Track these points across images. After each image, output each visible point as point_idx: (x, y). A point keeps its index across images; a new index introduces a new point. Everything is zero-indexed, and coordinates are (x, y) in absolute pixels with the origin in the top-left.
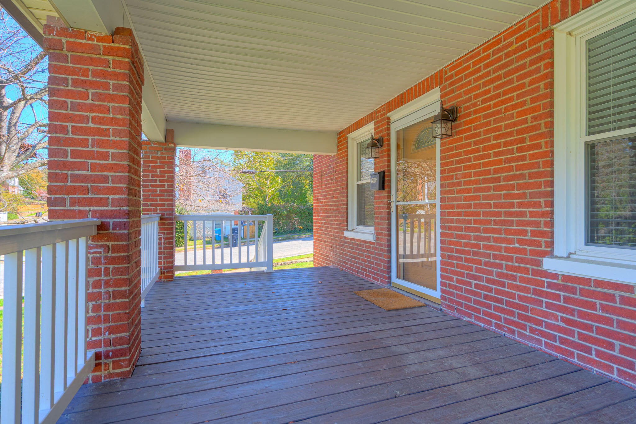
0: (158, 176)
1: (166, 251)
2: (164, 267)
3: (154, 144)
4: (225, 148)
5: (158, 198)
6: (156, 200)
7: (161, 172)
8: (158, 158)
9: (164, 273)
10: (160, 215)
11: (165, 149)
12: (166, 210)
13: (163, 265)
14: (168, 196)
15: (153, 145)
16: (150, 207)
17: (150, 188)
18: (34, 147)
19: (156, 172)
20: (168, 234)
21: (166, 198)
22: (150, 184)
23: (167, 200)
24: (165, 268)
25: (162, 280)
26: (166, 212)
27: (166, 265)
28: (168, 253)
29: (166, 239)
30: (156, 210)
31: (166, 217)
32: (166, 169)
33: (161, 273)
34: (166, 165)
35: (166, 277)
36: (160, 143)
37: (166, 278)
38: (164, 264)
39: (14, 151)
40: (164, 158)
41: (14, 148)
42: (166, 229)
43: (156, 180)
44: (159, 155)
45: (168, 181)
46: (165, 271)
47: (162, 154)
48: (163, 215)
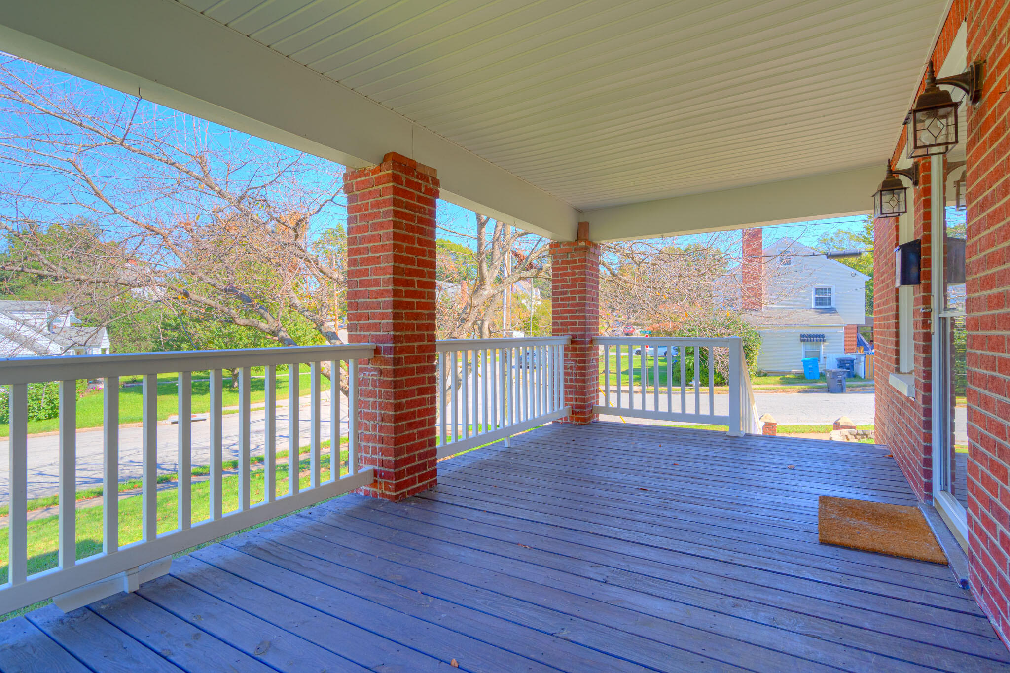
0: (568, 287)
1: (577, 384)
2: (576, 405)
3: (564, 245)
4: (659, 235)
5: (568, 315)
6: (566, 318)
7: (572, 280)
8: (568, 262)
9: (576, 413)
10: (571, 337)
11: (576, 250)
12: (577, 330)
13: (574, 403)
14: (580, 311)
15: (562, 247)
16: (560, 327)
17: (560, 302)
18: (528, 258)
19: (566, 281)
20: (580, 362)
21: (577, 314)
22: (559, 297)
23: (578, 317)
24: (577, 407)
25: (574, 422)
26: (577, 333)
27: (577, 403)
28: (580, 387)
29: (578, 368)
30: (566, 330)
31: (578, 339)
32: (577, 276)
33: (573, 414)
34: (577, 271)
35: (578, 419)
36: (569, 243)
37: (578, 421)
38: (576, 401)
39: (496, 268)
40: (575, 262)
41: (496, 263)
42: (577, 356)
43: (566, 291)
44: (569, 259)
45: (580, 292)
46: (577, 410)
47: (572, 256)
48: (574, 336)
